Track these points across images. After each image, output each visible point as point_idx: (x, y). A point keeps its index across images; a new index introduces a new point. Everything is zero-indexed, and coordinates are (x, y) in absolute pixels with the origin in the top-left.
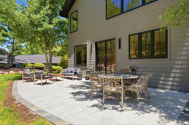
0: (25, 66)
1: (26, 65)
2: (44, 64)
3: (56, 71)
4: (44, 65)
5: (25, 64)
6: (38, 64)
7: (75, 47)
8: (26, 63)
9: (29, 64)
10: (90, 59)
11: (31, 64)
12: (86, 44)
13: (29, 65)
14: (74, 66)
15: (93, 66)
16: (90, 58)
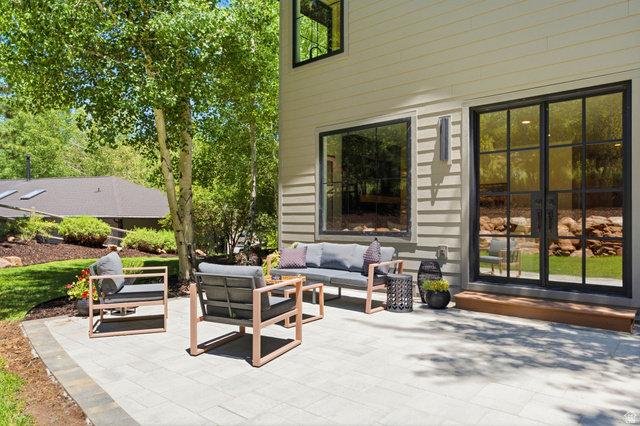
0: (15, 232)
1: (23, 225)
2: (105, 220)
3: (157, 253)
4: (105, 225)
5: (18, 219)
6: (79, 221)
7: (322, 135)
8: (20, 215)
9: (38, 223)
10: (433, 200)
11: (44, 220)
12: (408, 122)
13: (36, 224)
14: (321, 233)
15: (455, 231)
16: (434, 194)
